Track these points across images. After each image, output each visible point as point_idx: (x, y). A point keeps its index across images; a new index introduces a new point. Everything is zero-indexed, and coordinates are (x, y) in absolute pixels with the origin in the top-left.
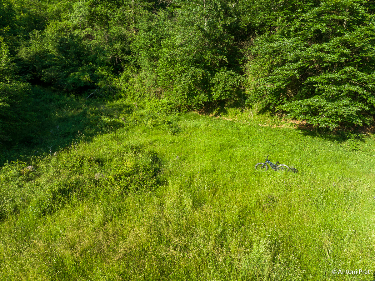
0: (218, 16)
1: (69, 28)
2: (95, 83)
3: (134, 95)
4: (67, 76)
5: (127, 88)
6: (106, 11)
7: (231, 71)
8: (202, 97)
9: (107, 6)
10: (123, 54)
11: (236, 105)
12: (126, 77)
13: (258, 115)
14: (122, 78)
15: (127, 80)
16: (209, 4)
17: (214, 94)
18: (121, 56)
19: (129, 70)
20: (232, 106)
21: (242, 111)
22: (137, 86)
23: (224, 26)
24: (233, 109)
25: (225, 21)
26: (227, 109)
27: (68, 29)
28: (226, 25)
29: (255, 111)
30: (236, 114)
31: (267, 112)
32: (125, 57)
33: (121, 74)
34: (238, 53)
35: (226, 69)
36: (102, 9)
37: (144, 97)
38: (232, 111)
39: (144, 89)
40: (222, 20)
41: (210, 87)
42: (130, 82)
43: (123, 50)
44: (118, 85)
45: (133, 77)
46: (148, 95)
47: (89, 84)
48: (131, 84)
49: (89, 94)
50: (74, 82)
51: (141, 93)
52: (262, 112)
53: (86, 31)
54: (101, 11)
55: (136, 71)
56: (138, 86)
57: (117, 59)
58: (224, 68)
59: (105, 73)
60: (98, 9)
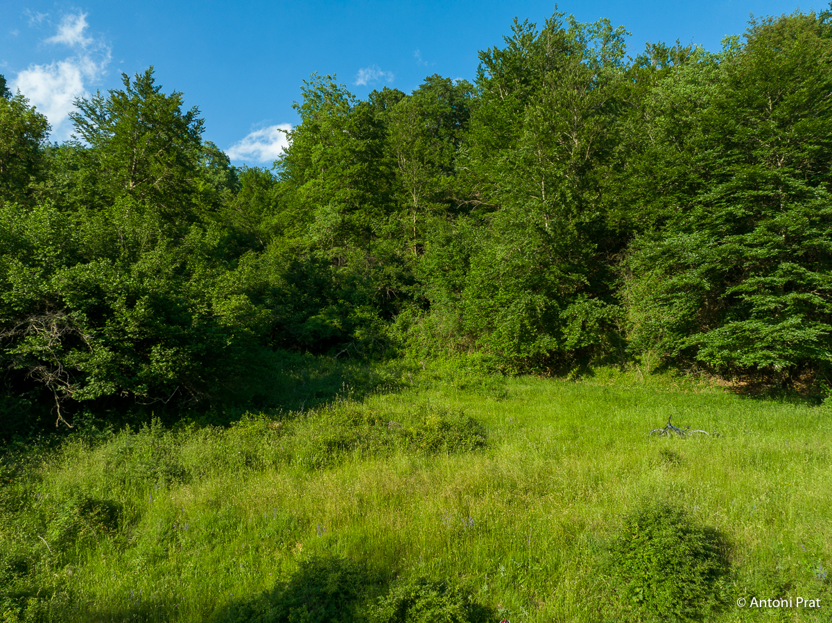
0: (568, 211)
1: (304, 249)
2: (348, 333)
3: (417, 353)
4: (304, 320)
5: (405, 341)
6: (367, 219)
7: (596, 299)
8: (546, 342)
9: (370, 213)
10: (400, 284)
11: (610, 360)
12: (404, 322)
13: (652, 374)
14: (398, 324)
15: (405, 327)
16: (551, 194)
17: (566, 339)
18: (397, 287)
19: (409, 311)
20: (601, 363)
21: (623, 370)
22: (422, 337)
23: (579, 226)
24: (605, 368)
25: (579, 218)
26: (593, 368)
27: (302, 250)
28: (582, 223)
29: (647, 369)
30: (611, 376)
31: (670, 369)
32: (404, 289)
33: (395, 317)
34: (607, 272)
35: (586, 297)
36: (360, 216)
37: (436, 356)
38: (602, 372)
39: (435, 342)
40: (574, 217)
41: (559, 327)
42: (410, 330)
43: (400, 277)
44: (390, 335)
45: (416, 323)
46: (443, 352)
47: (339, 334)
48: (413, 335)
49: (338, 351)
50: (316, 329)
51: (430, 348)
52: (660, 370)
53: (332, 253)
54: (359, 220)
55: (420, 313)
56: (426, 338)
57: (390, 292)
58: (583, 296)
59: (367, 315)
60: (354, 217)
